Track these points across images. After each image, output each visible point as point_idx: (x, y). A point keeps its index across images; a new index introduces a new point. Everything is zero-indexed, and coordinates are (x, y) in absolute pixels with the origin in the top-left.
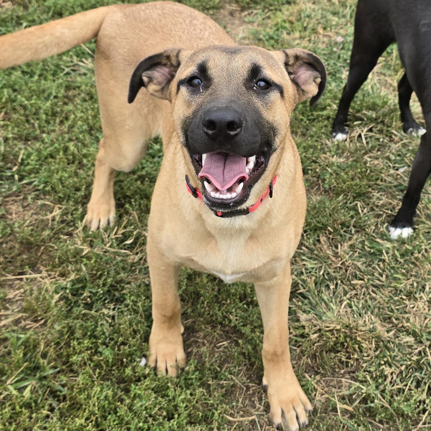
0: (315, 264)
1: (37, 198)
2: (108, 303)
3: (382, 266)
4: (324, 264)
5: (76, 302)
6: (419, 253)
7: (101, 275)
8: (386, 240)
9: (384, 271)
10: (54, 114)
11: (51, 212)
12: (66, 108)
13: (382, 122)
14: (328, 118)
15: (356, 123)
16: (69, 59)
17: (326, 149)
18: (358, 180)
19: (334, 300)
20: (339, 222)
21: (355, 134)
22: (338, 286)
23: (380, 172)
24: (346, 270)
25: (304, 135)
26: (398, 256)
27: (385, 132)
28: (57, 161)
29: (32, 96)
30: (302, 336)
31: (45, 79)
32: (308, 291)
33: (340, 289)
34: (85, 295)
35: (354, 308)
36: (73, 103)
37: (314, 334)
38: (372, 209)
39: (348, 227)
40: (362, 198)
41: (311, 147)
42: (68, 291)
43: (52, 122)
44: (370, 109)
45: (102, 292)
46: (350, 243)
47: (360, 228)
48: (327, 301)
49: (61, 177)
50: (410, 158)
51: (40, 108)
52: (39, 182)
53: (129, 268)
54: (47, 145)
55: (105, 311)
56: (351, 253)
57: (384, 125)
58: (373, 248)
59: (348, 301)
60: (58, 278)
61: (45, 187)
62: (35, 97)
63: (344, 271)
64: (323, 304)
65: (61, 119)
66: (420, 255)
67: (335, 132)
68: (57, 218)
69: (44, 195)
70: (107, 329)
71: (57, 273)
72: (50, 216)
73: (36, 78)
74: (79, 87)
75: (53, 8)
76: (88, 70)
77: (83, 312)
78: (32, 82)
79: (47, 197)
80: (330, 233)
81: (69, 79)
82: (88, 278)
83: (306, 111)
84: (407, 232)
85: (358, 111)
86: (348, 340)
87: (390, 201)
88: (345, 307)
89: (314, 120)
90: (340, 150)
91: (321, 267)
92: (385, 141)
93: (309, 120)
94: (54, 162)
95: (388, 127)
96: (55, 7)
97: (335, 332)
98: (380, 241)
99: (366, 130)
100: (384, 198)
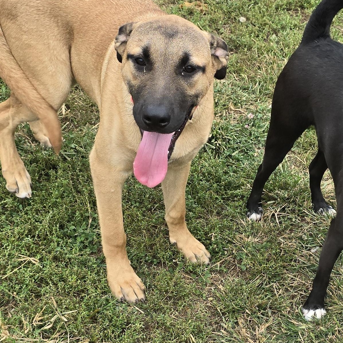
6: (333, 334)
8: (301, 321)
13: (294, 202)
14: (243, 197)
15: (269, 203)
17: (241, 229)
18: (273, 263)
20: (256, 305)
21: (269, 214)
23: (294, 254)
25: (218, 214)
26: (314, 338)
27: (297, 211)
38: (287, 290)
39: (265, 309)
40: (278, 279)
41: (225, 227)
44: (282, 189)
46: (267, 325)
47: (276, 310)
50: (321, 238)
56: (269, 336)
57: (296, 204)
58: (289, 329)
66: (334, 337)
67: (249, 211)
80: (248, 315)
83: (221, 190)
84: (320, 313)
85: (271, 191)
87: (303, 282)
89: (228, 199)
90: (254, 230)
92: (298, 221)
93: (223, 199)
95: (300, 206)
98: (295, 323)
99: (279, 209)
100: (298, 279)
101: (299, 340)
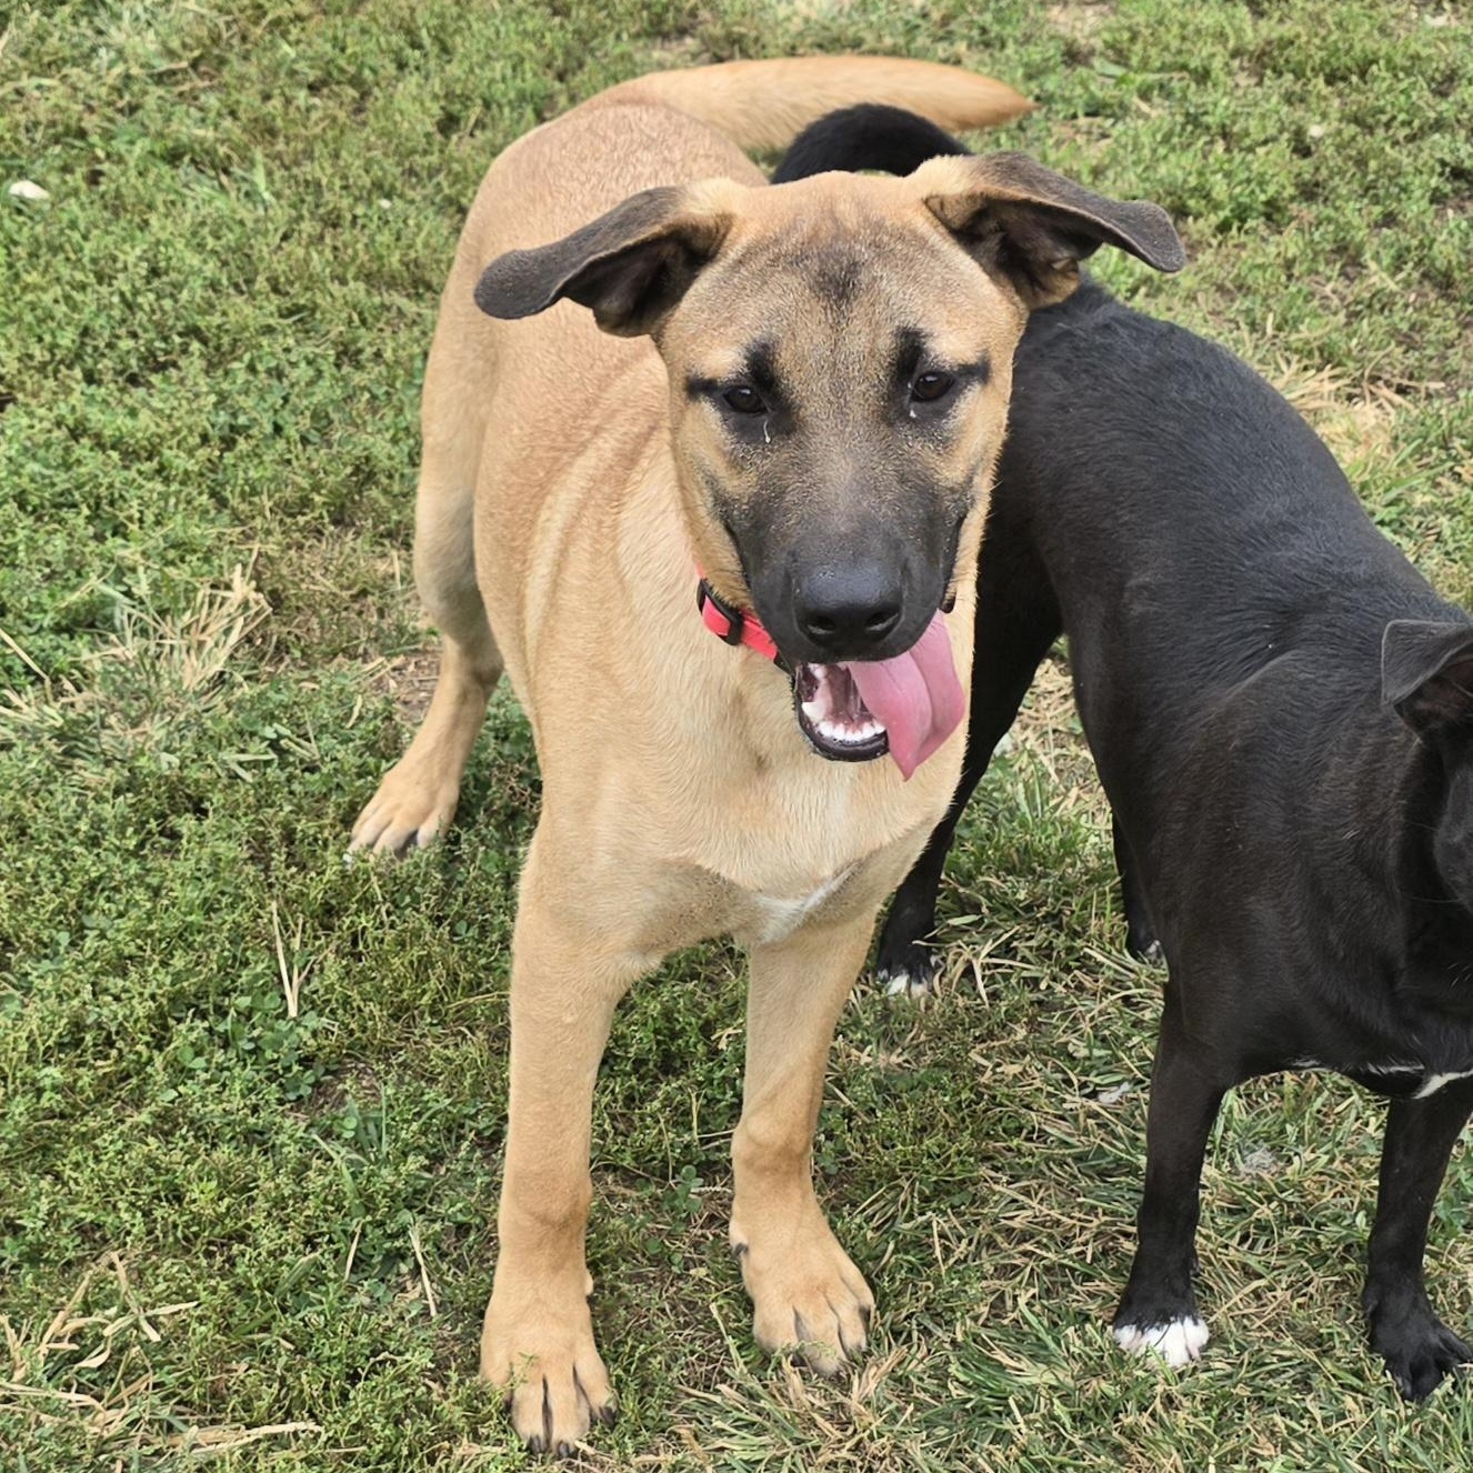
0: (765, 1447)
3: (999, 1457)
4: (792, 1448)
6: (1142, 1409)
13: (1054, 917)
15: (956, 922)
23: (1028, 1107)
26: (1067, 1420)
27: (1058, 954)
38: (991, 1244)
40: (956, 1200)
44: (1011, 871)
50: (1145, 1045)
53: (87, 1459)
56: (892, 1407)
57: (1059, 927)
58: (977, 1387)
66: (1145, 1419)
76: (21, 729)
85: (966, 878)
87: (1055, 1214)
91: (780, 1459)
92: (1059, 988)
95: (1075, 935)
98: (1006, 1361)
99: (988, 948)
100: (1034, 1204)
101: (1007, 1425)
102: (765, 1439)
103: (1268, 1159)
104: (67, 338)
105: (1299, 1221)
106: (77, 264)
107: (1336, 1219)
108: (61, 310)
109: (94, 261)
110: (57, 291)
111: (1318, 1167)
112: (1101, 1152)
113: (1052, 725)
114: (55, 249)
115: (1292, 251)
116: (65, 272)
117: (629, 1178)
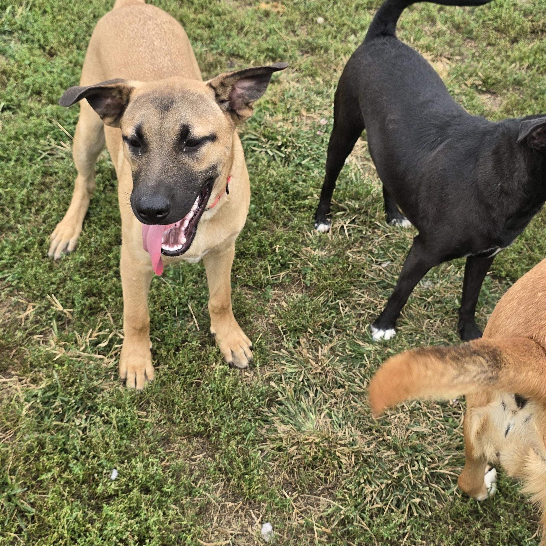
0: (295, 368)
1: (11, 294)
2: (80, 412)
3: (363, 372)
4: (304, 369)
5: (47, 411)
7: (73, 382)
8: (368, 342)
9: (365, 377)
10: (30, 202)
11: (25, 311)
12: (42, 196)
13: (366, 212)
14: (311, 207)
15: (338, 214)
16: (47, 143)
17: (308, 242)
18: (340, 278)
19: (313, 410)
20: (319, 324)
21: (337, 225)
22: (318, 394)
23: (363, 268)
24: (326, 376)
25: (285, 225)
26: (380, 361)
27: (368, 223)
28: (32, 254)
29: (8, 183)
30: (280, 449)
31: (22, 164)
32: (287, 399)
33: (320, 397)
34: (56, 404)
35: (334, 418)
36: (50, 191)
37: (292, 446)
38: (354, 308)
39: (329, 328)
40: (344, 296)
41: (291, 239)
42: (38, 401)
43: (28, 211)
44: (353, 199)
45: (74, 401)
46: (331, 345)
47: (341, 329)
48: (306, 410)
49: (36, 272)
50: (393, 251)
51: (15, 197)
52: (13, 277)
53: (103, 373)
54: (21, 238)
55: (77, 422)
56: (332, 357)
57: (367, 215)
58: (354, 351)
59: (327, 410)
60: (30, 384)
61: (18, 283)
62: (11, 184)
63: (324, 376)
64: (302, 413)
65: (37, 208)
67: (317, 222)
68: (31, 318)
69: (18, 291)
70: (78, 443)
71: (29, 379)
72: (23, 315)
73: (12, 163)
74: (56, 173)
75: (32, 87)
76: (66, 153)
77: (54, 423)
78: (8, 168)
79: (21, 293)
80: (311, 335)
81: (47, 165)
82: (60, 386)
83: (288, 199)
84: (389, 333)
85: (341, 201)
86: (327, 455)
87: (372, 299)
88: (324, 417)
89: (296, 210)
90: (322, 243)
91: (301, 372)
92: (368, 233)
93: (291, 209)
94: (29, 256)
95: (371, 217)
96: (34, 85)
97: (313, 446)
98: (361, 344)
99: (349, 221)
100: (366, 296)
101: (364, 362)
102: (295, 366)
103: (430, 283)
104: (71, 37)
105: (440, 301)
106: (73, 14)
107: (450, 301)
108: (69, 28)
109: (77, 13)
110: (67, 22)
111: (444, 286)
112: (384, 282)
113: (359, 155)
114: (66, 9)
115: (417, 18)
116: (69, 16)
117: (250, 288)
